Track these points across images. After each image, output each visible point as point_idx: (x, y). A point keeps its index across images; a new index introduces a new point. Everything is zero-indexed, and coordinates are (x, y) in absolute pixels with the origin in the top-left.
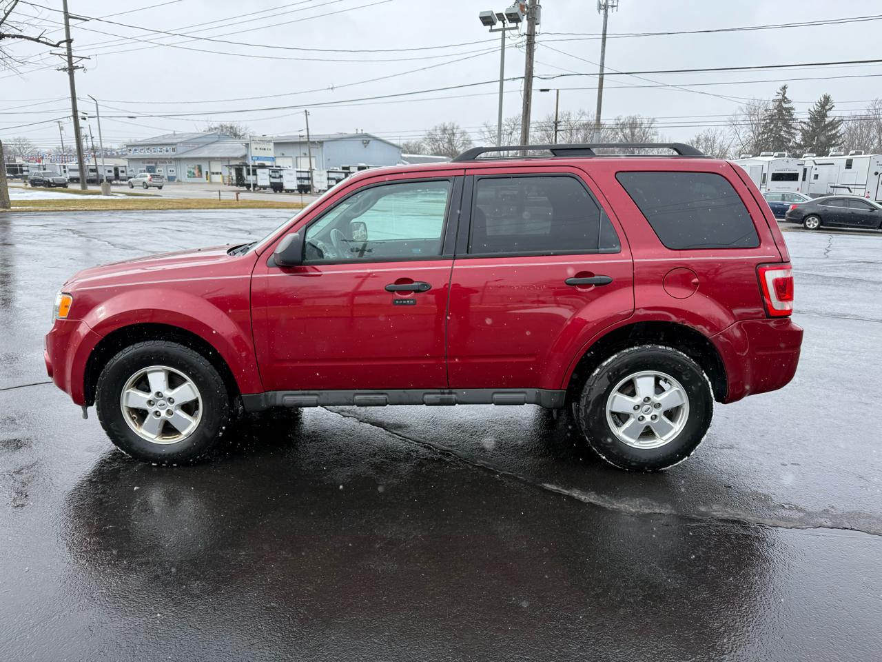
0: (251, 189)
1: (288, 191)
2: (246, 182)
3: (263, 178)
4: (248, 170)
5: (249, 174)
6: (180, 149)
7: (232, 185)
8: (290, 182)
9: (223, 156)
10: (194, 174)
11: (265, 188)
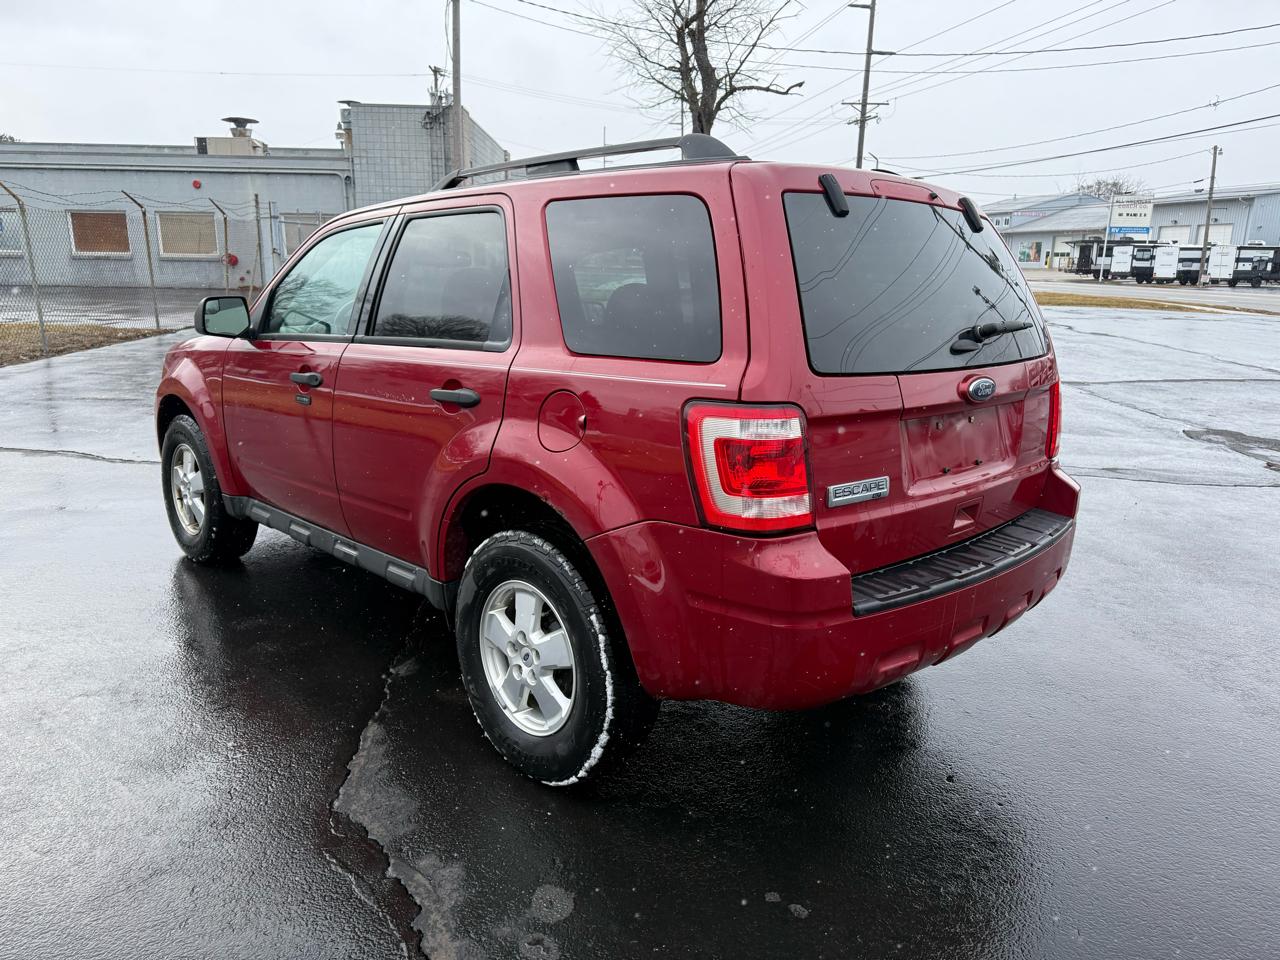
0: (1101, 278)
1: (1161, 282)
2: (1093, 267)
3: (1122, 260)
4: (1101, 249)
5: (1100, 255)
6: (1016, 220)
7: (1071, 271)
8: (1166, 265)
9: (1077, 228)
10: (1028, 256)
11: (1123, 276)
